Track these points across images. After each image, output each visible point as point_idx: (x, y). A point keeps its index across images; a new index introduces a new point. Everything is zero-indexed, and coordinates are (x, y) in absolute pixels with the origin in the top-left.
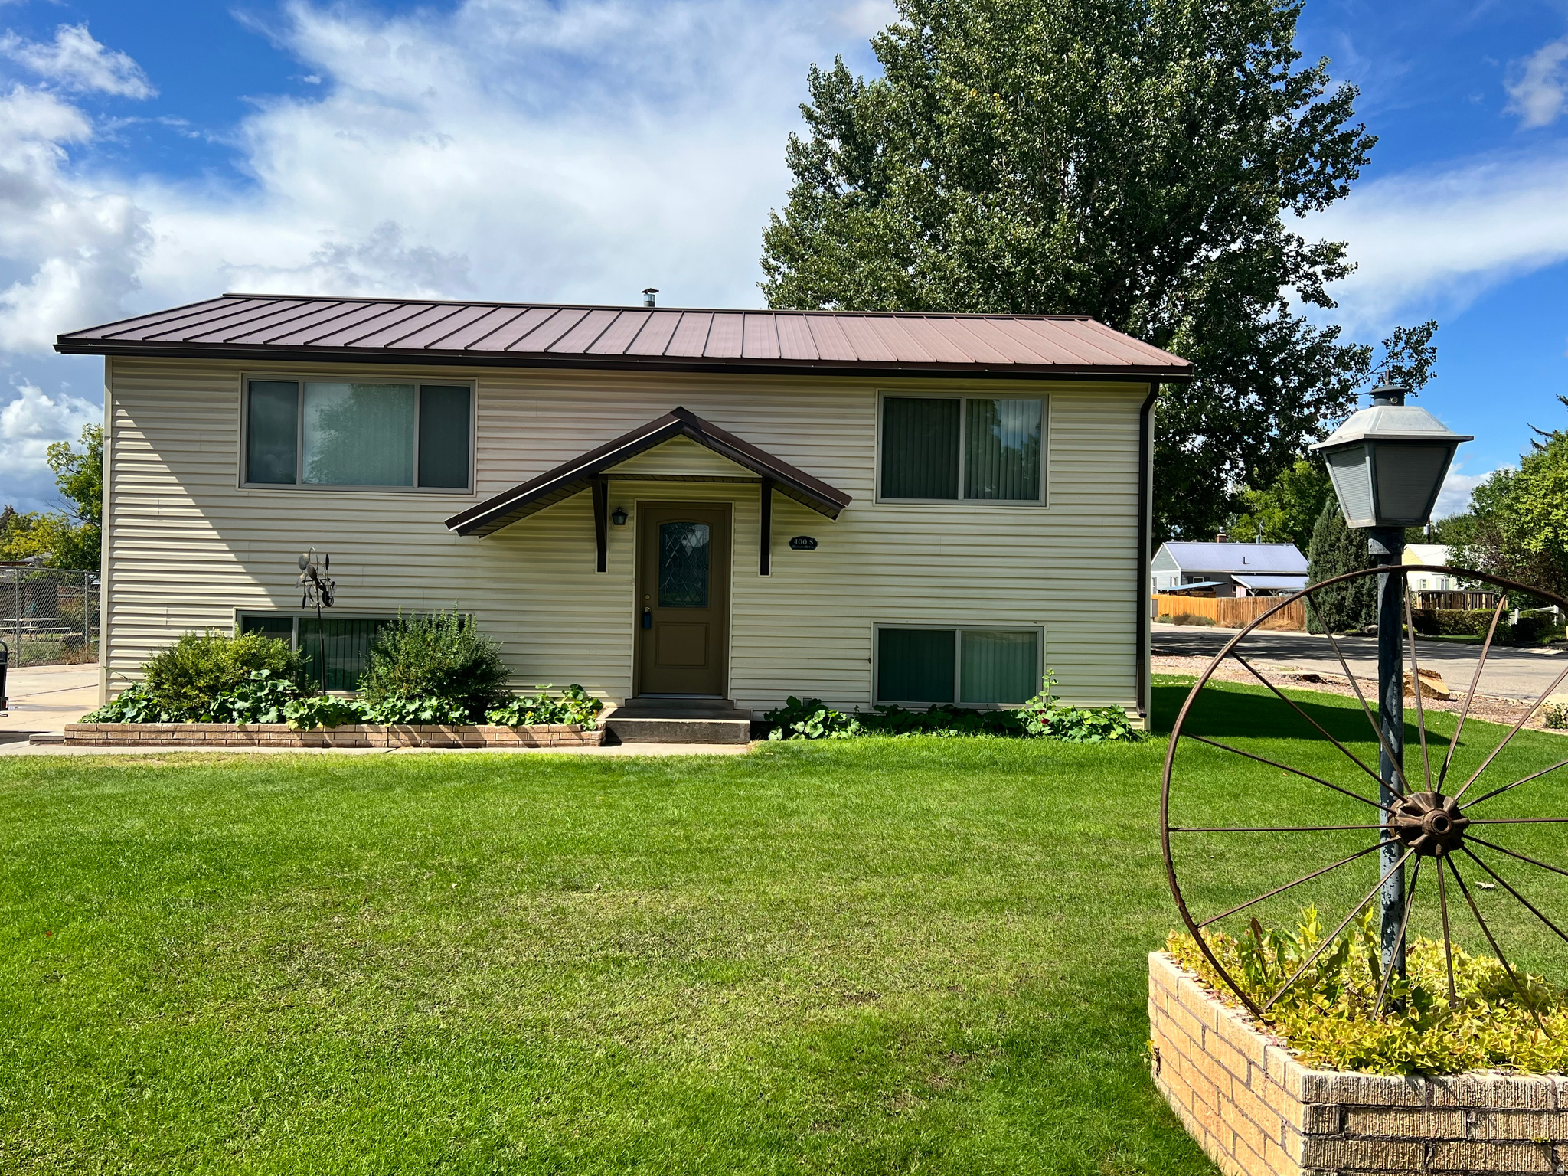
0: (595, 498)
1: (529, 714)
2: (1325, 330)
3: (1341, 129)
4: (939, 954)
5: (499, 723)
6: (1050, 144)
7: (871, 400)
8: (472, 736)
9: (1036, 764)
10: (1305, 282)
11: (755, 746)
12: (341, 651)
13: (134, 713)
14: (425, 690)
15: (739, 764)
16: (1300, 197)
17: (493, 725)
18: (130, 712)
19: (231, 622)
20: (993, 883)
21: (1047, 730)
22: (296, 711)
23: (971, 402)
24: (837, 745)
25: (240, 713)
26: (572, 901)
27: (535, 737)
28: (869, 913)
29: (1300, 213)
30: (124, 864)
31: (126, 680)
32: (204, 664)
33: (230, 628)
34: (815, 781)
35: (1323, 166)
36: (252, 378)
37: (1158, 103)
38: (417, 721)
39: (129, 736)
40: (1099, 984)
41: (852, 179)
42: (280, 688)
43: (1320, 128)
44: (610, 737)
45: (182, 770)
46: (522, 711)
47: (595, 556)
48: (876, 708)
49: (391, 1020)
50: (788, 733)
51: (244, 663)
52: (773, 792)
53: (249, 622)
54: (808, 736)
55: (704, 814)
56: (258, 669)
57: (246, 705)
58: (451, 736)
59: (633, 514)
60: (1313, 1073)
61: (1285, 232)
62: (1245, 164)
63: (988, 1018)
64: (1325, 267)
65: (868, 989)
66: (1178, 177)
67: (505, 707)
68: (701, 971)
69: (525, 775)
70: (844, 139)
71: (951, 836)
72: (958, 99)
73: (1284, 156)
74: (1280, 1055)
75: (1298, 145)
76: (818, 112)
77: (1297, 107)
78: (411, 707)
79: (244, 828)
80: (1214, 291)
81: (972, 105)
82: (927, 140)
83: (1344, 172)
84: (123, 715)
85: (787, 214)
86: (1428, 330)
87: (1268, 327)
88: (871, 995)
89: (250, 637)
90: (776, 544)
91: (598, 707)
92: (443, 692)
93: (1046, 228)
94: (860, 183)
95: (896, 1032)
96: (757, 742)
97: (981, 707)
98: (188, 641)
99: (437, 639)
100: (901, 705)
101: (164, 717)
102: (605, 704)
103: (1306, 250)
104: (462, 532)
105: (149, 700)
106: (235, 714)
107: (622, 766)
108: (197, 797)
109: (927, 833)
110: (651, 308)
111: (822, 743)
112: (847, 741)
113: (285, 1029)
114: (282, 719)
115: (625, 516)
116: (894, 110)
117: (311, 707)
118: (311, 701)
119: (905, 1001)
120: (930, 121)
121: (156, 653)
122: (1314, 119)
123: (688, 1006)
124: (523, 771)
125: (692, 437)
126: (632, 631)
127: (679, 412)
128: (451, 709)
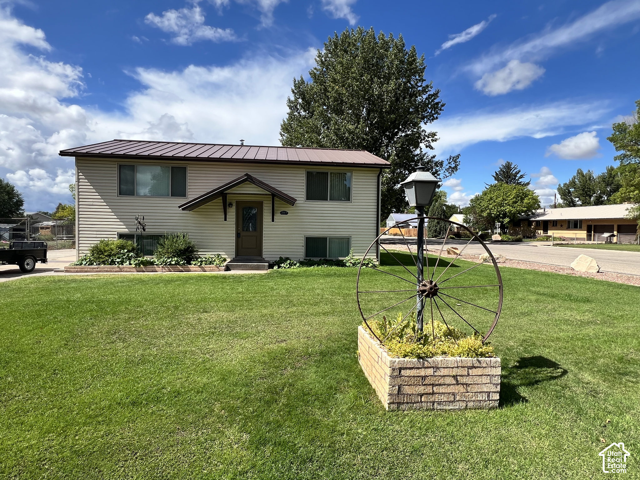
0: (223, 199)
1: (204, 262)
2: (432, 156)
3: (436, 101)
4: (307, 328)
5: (195, 265)
6: (358, 102)
7: (303, 172)
8: (187, 269)
9: (347, 274)
10: (426, 142)
11: (269, 271)
12: (149, 245)
13: (85, 263)
14: (173, 255)
15: (263, 276)
16: (425, 119)
17: (193, 265)
18: (84, 263)
19: (116, 236)
20: (327, 308)
21: (351, 265)
22: (135, 262)
23: (331, 173)
24: (292, 270)
25: (118, 262)
26: (204, 316)
27: (205, 269)
28: (290, 317)
29: (425, 123)
30: (71, 307)
31: (83, 253)
32: (107, 248)
33: (115, 238)
34: (284, 280)
35: (432, 111)
36: (121, 164)
37: (388, 92)
38: (170, 264)
39: (84, 269)
40: (349, 335)
41: (305, 111)
42: (130, 255)
43: (430, 100)
44: (228, 269)
45: (97, 279)
46: (202, 262)
47: (224, 216)
48: (305, 260)
49: (140, 352)
50: (279, 267)
51: (119, 248)
52: (271, 284)
53: (121, 236)
54: (285, 268)
55: (249, 290)
56: (123, 250)
57: (120, 260)
58: (181, 268)
59: (234, 204)
60: (392, 359)
61: (422, 129)
62: (411, 110)
63: (317, 346)
64: (432, 138)
65: (284, 339)
66: (393, 113)
67: (197, 260)
68: (237, 335)
69: (200, 280)
70: (303, 99)
71: (318, 295)
72: (333, 89)
73: (421, 108)
74: (385, 354)
75: (425, 105)
76: (296, 91)
77: (425, 94)
78: (169, 260)
79: (111, 296)
80: (403, 145)
81: (337, 90)
82: (325, 100)
83: (437, 113)
84: (82, 263)
85: (287, 119)
86: (458, 156)
87: (417, 155)
88: (285, 340)
89: (121, 240)
90: (276, 213)
91: (225, 260)
92: (178, 256)
93: (357, 126)
94: (307, 112)
95: (289, 351)
96: (271, 269)
97: (334, 259)
98: (102, 242)
99: (177, 241)
100: (312, 259)
101: (95, 264)
102: (227, 259)
103: (426, 134)
104: (183, 209)
105: (90, 259)
106: (116, 263)
107: (229, 277)
108: (99, 288)
109: (312, 294)
110: (242, 145)
111: (288, 270)
112: (296, 269)
113: (107, 356)
114: (130, 264)
115: (232, 205)
116: (315, 92)
117: (139, 260)
118: (139, 259)
119: (294, 342)
120: (325, 95)
121: (92, 245)
122: (429, 98)
123: (230, 345)
124: (200, 279)
125: (251, 182)
126: (235, 238)
127: (247, 175)
128: (181, 261)
